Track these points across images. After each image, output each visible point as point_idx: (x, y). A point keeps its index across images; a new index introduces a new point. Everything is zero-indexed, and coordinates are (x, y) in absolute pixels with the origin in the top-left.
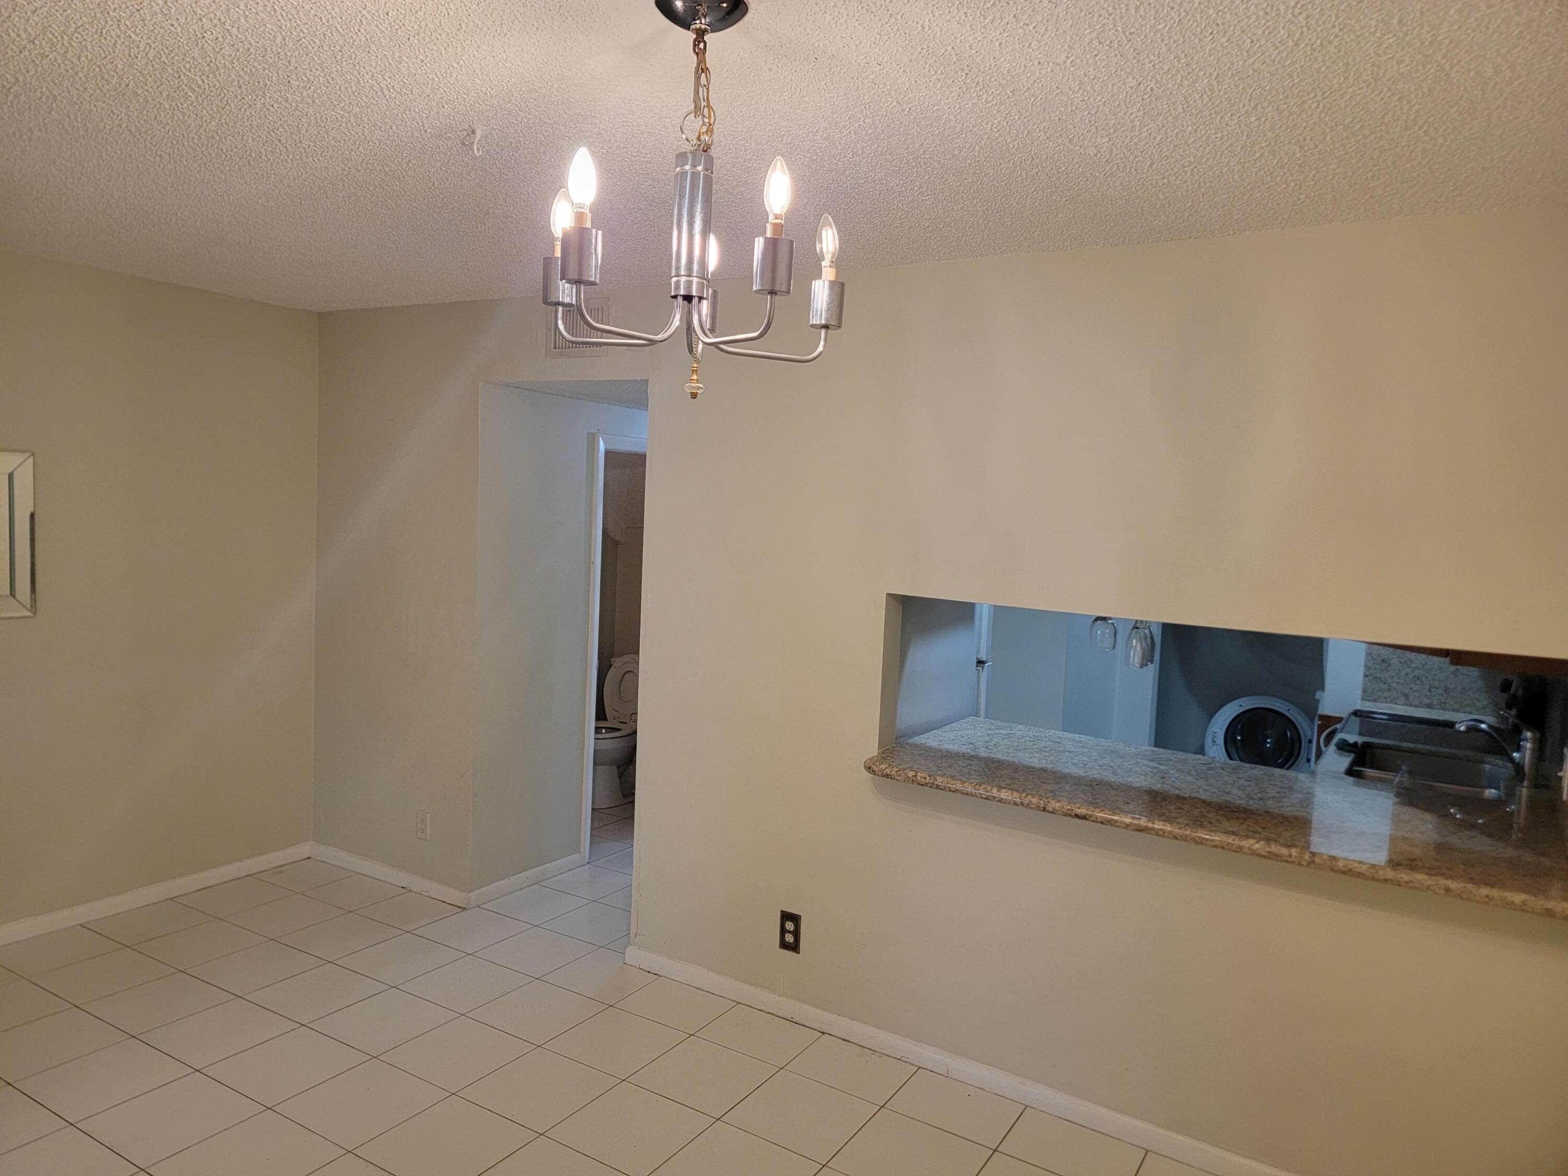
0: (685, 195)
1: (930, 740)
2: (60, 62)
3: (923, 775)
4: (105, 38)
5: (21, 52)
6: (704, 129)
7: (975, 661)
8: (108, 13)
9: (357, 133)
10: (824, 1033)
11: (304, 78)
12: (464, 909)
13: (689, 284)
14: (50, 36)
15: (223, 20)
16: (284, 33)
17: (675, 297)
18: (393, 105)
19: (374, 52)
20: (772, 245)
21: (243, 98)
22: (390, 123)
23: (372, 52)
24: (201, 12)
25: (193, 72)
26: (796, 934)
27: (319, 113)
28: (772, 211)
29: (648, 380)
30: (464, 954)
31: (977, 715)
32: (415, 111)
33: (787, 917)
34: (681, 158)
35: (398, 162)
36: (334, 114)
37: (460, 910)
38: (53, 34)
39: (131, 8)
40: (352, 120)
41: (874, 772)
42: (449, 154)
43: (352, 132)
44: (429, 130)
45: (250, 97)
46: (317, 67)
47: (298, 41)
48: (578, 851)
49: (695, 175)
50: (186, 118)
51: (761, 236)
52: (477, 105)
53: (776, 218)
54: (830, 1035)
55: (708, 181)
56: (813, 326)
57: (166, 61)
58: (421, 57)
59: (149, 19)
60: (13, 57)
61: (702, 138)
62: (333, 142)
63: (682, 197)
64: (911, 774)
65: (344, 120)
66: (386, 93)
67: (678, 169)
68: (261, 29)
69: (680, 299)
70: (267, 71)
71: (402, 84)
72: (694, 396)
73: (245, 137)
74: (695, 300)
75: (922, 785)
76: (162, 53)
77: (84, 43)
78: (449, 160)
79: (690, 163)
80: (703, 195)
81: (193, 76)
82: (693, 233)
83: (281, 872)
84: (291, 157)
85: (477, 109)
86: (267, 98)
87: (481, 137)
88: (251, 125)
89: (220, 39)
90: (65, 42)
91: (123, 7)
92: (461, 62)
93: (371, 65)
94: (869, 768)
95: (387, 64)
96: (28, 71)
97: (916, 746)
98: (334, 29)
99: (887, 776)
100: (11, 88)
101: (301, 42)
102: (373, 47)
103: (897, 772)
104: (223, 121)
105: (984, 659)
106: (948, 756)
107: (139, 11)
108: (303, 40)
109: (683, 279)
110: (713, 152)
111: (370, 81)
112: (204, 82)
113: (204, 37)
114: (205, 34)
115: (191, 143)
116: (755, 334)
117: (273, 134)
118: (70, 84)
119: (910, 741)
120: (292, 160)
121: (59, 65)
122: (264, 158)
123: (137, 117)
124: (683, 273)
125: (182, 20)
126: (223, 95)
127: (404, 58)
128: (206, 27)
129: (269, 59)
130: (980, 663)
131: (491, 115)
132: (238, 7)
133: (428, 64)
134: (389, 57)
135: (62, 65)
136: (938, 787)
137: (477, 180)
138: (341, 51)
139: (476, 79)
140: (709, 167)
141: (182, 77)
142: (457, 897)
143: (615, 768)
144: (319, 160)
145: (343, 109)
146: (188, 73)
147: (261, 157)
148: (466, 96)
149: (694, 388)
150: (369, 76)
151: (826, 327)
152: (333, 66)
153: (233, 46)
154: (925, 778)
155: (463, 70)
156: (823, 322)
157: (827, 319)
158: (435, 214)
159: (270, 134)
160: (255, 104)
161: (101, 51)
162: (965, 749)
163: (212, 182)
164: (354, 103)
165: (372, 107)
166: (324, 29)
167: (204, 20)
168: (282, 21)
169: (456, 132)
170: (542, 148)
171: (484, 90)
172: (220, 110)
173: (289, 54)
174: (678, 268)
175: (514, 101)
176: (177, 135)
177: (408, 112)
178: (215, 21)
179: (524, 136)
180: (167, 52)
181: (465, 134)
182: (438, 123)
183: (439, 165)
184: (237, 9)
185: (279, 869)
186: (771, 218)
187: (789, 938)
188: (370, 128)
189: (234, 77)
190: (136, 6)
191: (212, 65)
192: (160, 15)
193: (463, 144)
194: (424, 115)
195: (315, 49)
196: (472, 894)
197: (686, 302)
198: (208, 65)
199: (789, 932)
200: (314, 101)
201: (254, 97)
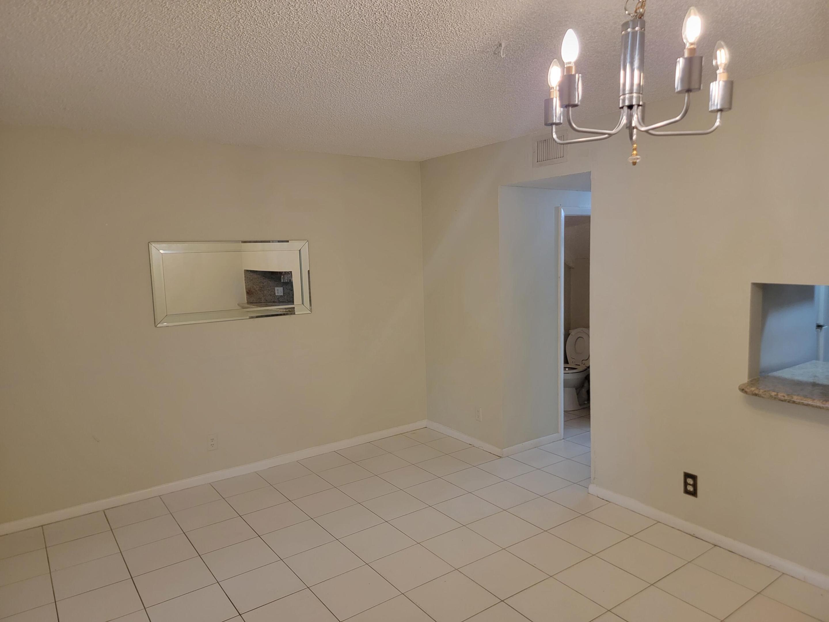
0: (628, 47)
1: (786, 374)
2: (316, 50)
3: (782, 394)
4: (334, 34)
5: (301, 49)
6: (640, 5)
7: (815, 325)
8: (336, 20)
9: (443, 59)
10: (715, 546)
11: (420, 34)
12: (501, 457)
13: (631, 98)
14: (312, 38)
15: (385, 11)
16: (412, 12)
17: (622, 108)
18: (460, 39)
19: (453, 11)
20: (690, 62)
21: (392, 52)
22: (459, 50)
23: (452, 11)
24: (375, 9)
25: (371, 43)
26: (695, 486)
27: (426, 52)
28: (688, 41)
29: (591, 172)
30: (503, 480)
31: (817, 358)
32: (471, 40)
33: (687, 476)
34: (626, 25)
35: (462, 71)
36: (433, 51)
37: (499, 457)
38: (313, 37)
39: (345, 15)
40: (441, 52)
41: (746, 392)
42: (487, 61)
43: (441, 59)
44: (477, 50)
45: (395, 50)
46: (426, 26)
47: (418, 14)
48: (558, 432)
49: (634, 34)
50: (367, 68)
51: (682, 57)
52: (503, 29)
53: (692, 44)
54: (720, 547)
55: (643, 35)
56: (712, 111)
57: (359, 40)
58: (477, 8)
59: (353, 19)
60: (297, 52)
61: (638, 11)
62: (431, 67)
63: (626, 48)
64: (773, 394)
65: (437, 53)
66: (458, 33)
67: (623, 33)
68: (401, 12)
69: (625, 109)
70: (403, 35)
71: (466, 26)
72: (634, 163)
73: (392, 73)
74: (635, 108)
75: (782, 401)
76: (358, 36)
77: (326, 38)
78: (487, 65)
79: (631, 26)
80: (639, 44)
81: (371, 45)
82: (633, 67)
83: (414, 433)
84: (412, 79)
85: (503, 31)
86: (402, 49)
87: (504, 47)
88: (395, 65)
89: (383, 22)
90: (318, 40)
91: (342, 15)
92: (497, 5)
93: (452, 19)
94: (742, 390)
95: (459, 16)
96: (303, 58)
97: (775, 378)
98: (435, 3)
99: (756, 395)
100: (296, 68)
101: (419, 15)
102: (453, 8)
103: (763, 392)
104: (383, 66)
105: (822, 324)
106: (799, 384)
107: (349, 15)
108: (420, 13)
109: (627, 96)
110: (645, 18)
111: (450, 28)
112: (375, 47)
113: (376, 23)
114: (377, 21)
115: (369, 81)
116: (678, 118)
117: (404, 68)
118: (319, 61)
119: (770, 374)
120: (412, 81)
121: (316, 52)
122: (400, 82)
123: (347, 72)
124: (627, 92)
125: (367, 16)
126: (383, 52)
127: (468, 11)
128: (377, 17)
129: (404, 28)
130: (819, 326)
131: (510, 33)
132: (391, 2)
133: (479, 11)
134: (460, 12)
135: (317, 52)
136: (794, 402)
137: (500, 73)
138: (438, 15)
139: (503, 14)
140: (643, 27)
141: (366, 47)
142: (497, 451)
143: (574, 389)
144: (424, 78)
145: (437, 47)
146: (369, 44)
147: (398, 82)
148: (497, 25)
149: (634, 159)
150: (450, 26)
151: (721, 110)
152: (433, 24)
153: (389, 24)
154: (784, 396)
155: (497, 9)
156: (719, 107)
157: (721, 105)
158: (478, 97)
159: (403, 69)
160: (397, 54)
161: (333, 41)
162: (811, 380)
163: (377, 100)
164: (442, 42)
165: (451, 42)
166: (430, 4)
167: (377, 13)
168: (411, 5)
169: (491, 47)
170: (536, 47)
171: (507, 19)
172: (382, 60)
173: (413, 23)
174: (624, 90)
175: (523, 22)
176: (363, 78)
177: (468, 42)
178: (381, 13)
179: (527, 42)
180: (360, 35)
181: (496, 47)
182: (483, 44)
183: (481, 68)
184: (391, 4)
185: (414, 432)
186: (688, 46)
187: (690, 488)
188: (449, 55)
189: (388, 41)
190: (348, 13)
191: (379, 37)
192: (357, 16)
193: (495, 54)
194: (476, 41)
195: (426, 17)
196: (504, 450)
197: (629, 110)
198: (378, 38)
199: (690, 484)
200: (423, 46)
201: (397, 50)
